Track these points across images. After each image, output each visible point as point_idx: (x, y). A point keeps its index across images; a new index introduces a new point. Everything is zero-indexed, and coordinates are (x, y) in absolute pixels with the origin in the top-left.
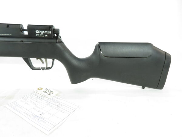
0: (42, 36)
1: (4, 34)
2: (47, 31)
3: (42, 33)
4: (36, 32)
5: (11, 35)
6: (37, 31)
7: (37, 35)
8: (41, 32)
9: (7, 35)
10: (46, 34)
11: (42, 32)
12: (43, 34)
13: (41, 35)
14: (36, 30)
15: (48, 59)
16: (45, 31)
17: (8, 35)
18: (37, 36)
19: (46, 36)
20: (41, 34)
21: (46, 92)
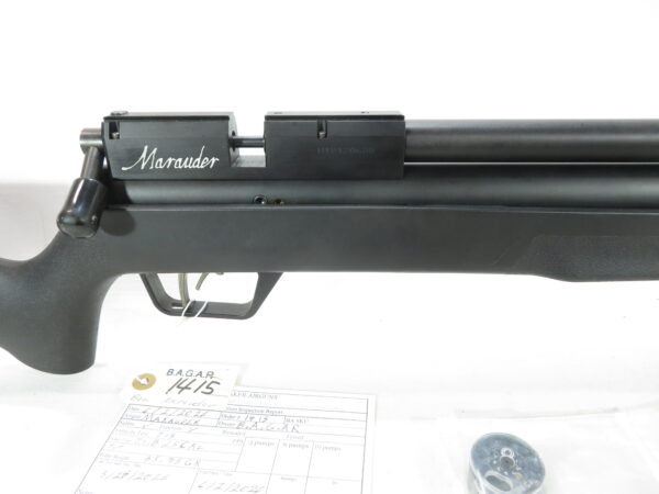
21: (183, 385)
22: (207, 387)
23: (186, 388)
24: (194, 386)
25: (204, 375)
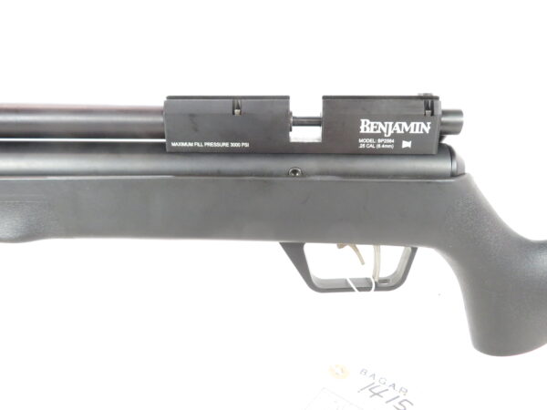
0: (388, 144)
1: (217, 145)
2: (412, 124)
3: (390, 132)
4: (362, 128)
5: (247, 145)
6: (367, 126)
7: (364, 143)
8: (385, 130)
9: (230, 148)
10: (407, 136)
11: (389, 128)
12: (394, 136)
13: (380, 141)
14: (363, 121)
15: (385, 249)
16: (404, 124)
17: (233, 145)
18: (362, 146)
19: (406, 144)
20: (381, 135)
21: (376, 391)
22: (400, 403)
23: (378, 394)
24: (387, 396)
25: (397, 388)
